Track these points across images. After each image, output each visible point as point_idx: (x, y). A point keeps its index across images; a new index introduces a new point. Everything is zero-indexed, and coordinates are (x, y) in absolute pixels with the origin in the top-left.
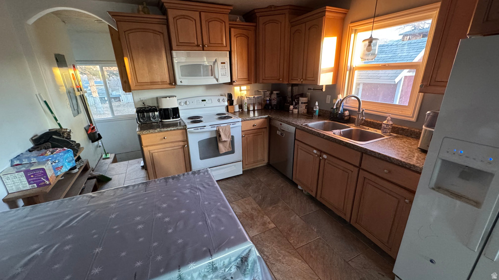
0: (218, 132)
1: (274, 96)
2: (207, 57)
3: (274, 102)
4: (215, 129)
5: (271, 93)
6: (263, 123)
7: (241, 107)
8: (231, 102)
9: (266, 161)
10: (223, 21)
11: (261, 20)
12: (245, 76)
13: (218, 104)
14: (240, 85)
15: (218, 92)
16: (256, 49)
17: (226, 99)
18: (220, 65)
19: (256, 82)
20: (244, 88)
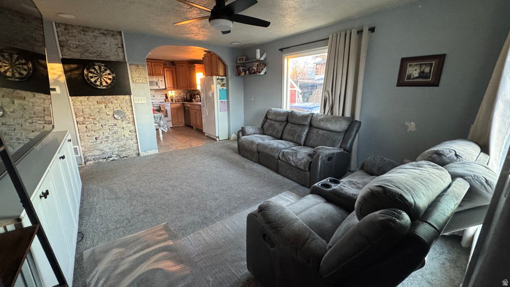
0: (160, 107)
1: (188, 96)
2: (156, 78)
3: (188, 98)
4: (158, 105)
5: (187, 95)
6: (180, 106)
7: (172, 100)
8: (167, 97)
9: (184, 123)
10: (160, 66)
11: (177, 65)
12: (172, 86)
13: (160, 98)
14: (171, 90)
15: (160, 93)
16: (176, 76)
17: (164, 96)
18: (160, 82)
19: (177, 89)
20: (173, 92)
